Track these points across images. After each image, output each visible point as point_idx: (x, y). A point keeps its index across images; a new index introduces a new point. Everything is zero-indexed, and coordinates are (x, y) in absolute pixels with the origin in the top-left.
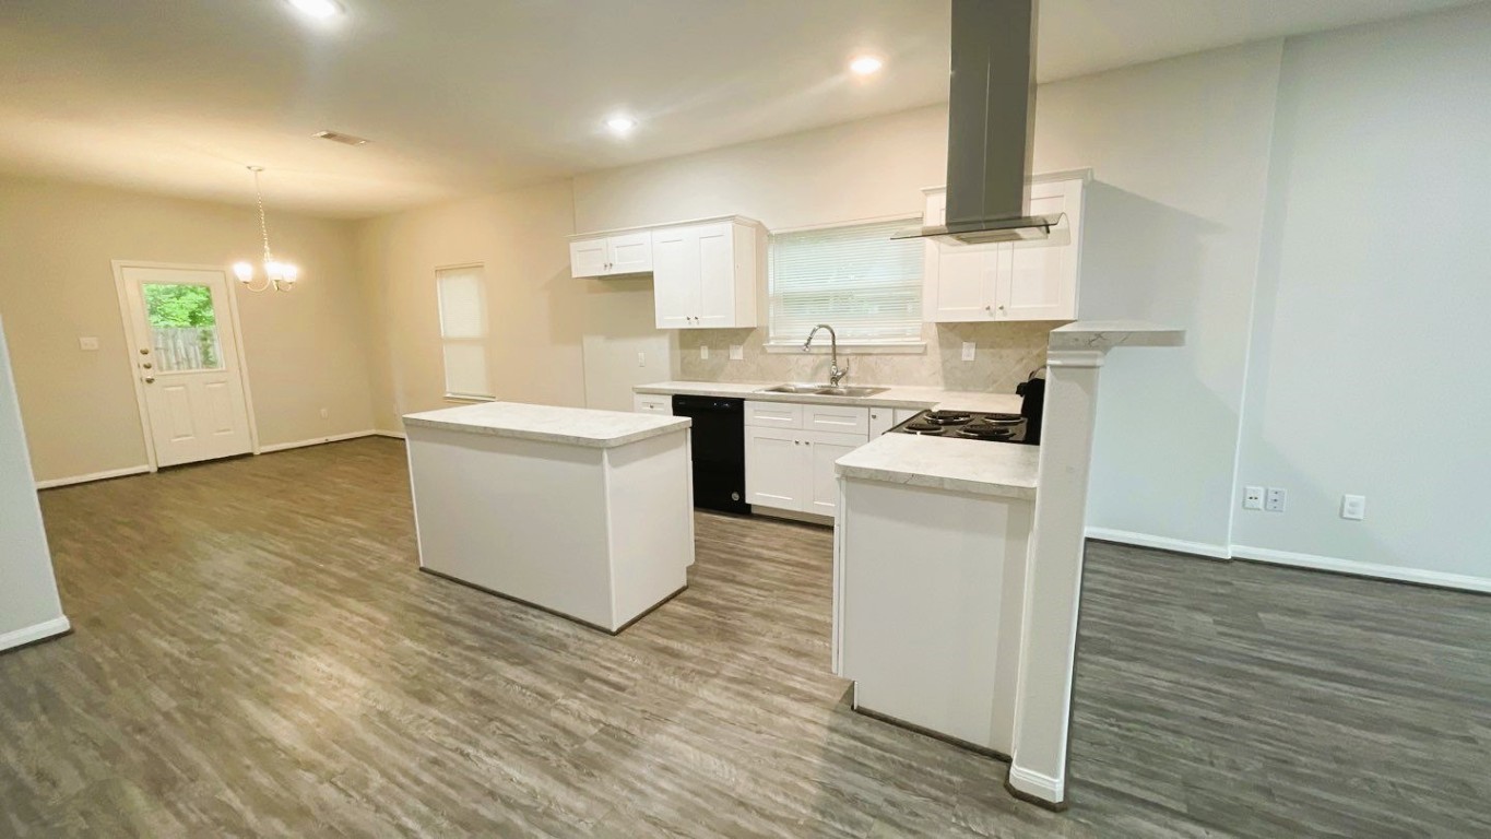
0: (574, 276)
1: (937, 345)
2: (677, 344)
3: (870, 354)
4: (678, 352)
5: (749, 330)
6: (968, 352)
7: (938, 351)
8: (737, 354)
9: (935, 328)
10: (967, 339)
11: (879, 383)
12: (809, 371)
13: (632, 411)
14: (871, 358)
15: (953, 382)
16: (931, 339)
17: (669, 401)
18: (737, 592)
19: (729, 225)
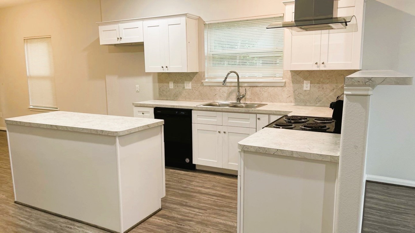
0: (101, 44)
1: (291, 82)
2: (156, 80)
3: (257, 86)
4: (157, 84)
5: (195, 74)
6: (306, 86)
7: (291, 84)
8: (188, 86)
9: (290, 73)
10: (306, 79)
11: (261, 102)
12: (225, 95)
13: (133, 116)
14: (257, 88)
15: (299, 101)
16: (288, 79)
17: (152, 110)
18: (188, 211)
19: (183, 19)
